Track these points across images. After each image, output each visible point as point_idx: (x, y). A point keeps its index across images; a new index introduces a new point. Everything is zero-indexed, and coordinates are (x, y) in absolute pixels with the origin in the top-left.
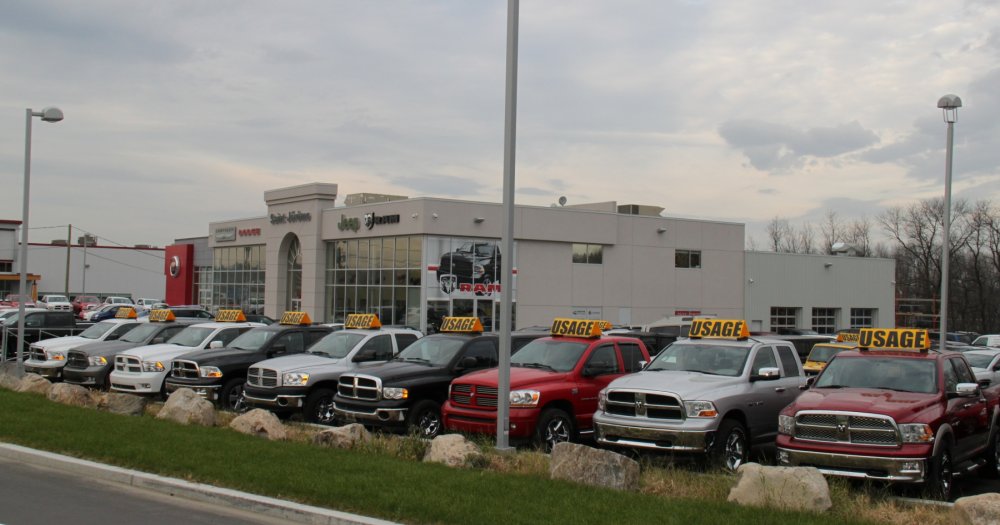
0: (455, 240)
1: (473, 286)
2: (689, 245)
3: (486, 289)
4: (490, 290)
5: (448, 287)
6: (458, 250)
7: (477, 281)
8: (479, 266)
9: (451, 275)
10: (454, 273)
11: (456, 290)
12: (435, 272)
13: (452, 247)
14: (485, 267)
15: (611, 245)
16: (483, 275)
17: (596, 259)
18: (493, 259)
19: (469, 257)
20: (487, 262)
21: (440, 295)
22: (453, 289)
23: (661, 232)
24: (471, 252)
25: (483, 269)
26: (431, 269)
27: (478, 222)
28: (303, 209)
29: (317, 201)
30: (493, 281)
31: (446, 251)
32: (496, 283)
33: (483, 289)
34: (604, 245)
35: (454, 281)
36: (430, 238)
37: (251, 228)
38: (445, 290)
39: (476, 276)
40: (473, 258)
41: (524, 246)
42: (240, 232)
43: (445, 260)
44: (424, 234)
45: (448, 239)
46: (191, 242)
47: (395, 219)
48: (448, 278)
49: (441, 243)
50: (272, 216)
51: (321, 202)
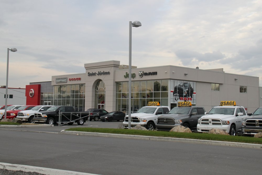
0: (178, 81)
1: (184, 98)
2: (244, 85)
3: (187, 99)
4: (188, 100)
5: (177, 98)
6: (179, 85)
7: (185, 96)
8: (185, 90)
9: (177, 94)
10: (178, 93)
11: (179, 100)
12: (172, 93)
13: (178, 84)
14: (187, 91)
15: (222, 84)
16: (186, 94)
17: (218, 89)
18: (189, 88)
19: (182, 87)
20: (187, 89)
21: (174, 101)
22: (178, 99)
23: (236, 80)
24: (183, 86)
25: (186, 92)
26: (172, 92)
27: (186, 75)
28: (106, 70)
29: (113, 67)
30: (189, 97)
31: (176, 85)
32: (190, 97)
33: (186, 100)
34: (220, 84)
35: (178, 96)
36: (172, 80)
37: (76, 78)
38: (176, 100)
39: (184, 95)
40: (183, 88)
41: (198, 84)
42: (70, 79)
43: (175, 88)
44: (169, 79)
45: (176, 81)
46: (39, 84)
47: (155, 73)
48: (176, 95)
49: (174, 82)
50: (89, 73)
51: (115, 68)
